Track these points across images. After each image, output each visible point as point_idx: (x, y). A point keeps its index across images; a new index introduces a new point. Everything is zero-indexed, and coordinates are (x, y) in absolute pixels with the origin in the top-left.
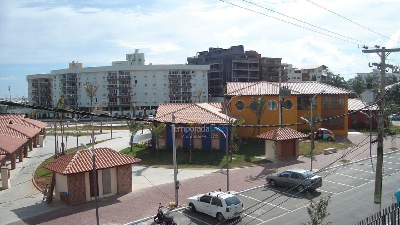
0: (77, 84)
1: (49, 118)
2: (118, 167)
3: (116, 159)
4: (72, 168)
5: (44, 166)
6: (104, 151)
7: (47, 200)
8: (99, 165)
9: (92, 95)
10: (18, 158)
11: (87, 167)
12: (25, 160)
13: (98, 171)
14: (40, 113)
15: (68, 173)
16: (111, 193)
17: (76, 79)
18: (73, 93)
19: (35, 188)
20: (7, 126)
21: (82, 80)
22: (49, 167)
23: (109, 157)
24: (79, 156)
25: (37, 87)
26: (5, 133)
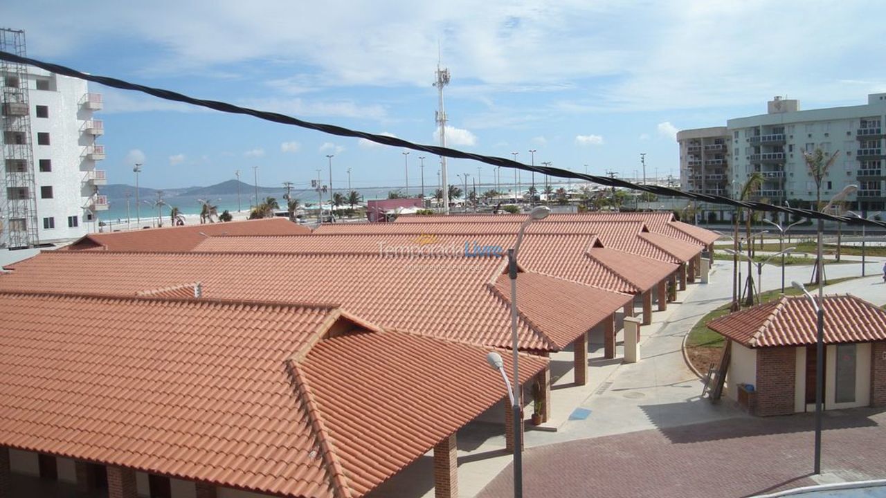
0: (786, 149)
1: (723, 222)
2: (875, 344)
3: (873, 324)
4: (770, 334)
5: (708, 323)
6: (845, 303)
7: (710, 396)
8: (830, 335)
9: (821, 173)
10: (657, 303)
11: (802, 336)
12: (670, 307)
13: (828, 347)
14: (703, 211)
15: (759, 344)
16: (854, 400)
17: (784, 137)
18: (776, 167)
19: (688, 368)
20: (637, 236)
21: (797, 138)
22: (721, 328)
23: (855, 317)
24: (785, 310)
25: (698, 156)
26: (633, 250)
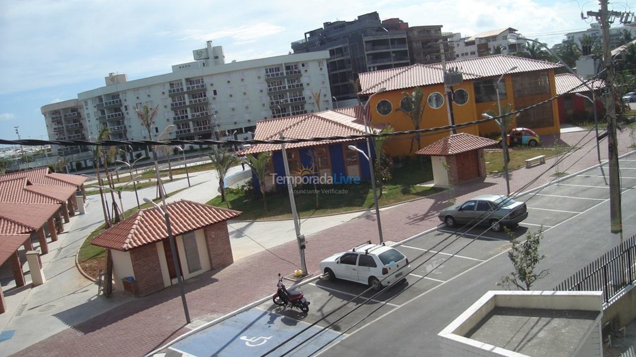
0: (123, 109)
1: (87, 168)
2: (205, 228)
3: (202, 216)
4: (136, 238)
5: (92, 241)
6: (181, 206)
7: (104, 293)
8: (176, 229)
9: (149, 122)
10: (50, 236)
11: (158, 234)
12: (60, 237)
13: (177, 237)
14: (71, 163)
15: (130, 247)
16: (201, 269)
17: (120, 101)
18: (119, 123)
19: (83, 277)
20: (23, 189)
21: (130, 101)
22: (101, 242)
23: (189, 214)
24: (143, 219)
25: (59, 122)
26: (22, 200)
